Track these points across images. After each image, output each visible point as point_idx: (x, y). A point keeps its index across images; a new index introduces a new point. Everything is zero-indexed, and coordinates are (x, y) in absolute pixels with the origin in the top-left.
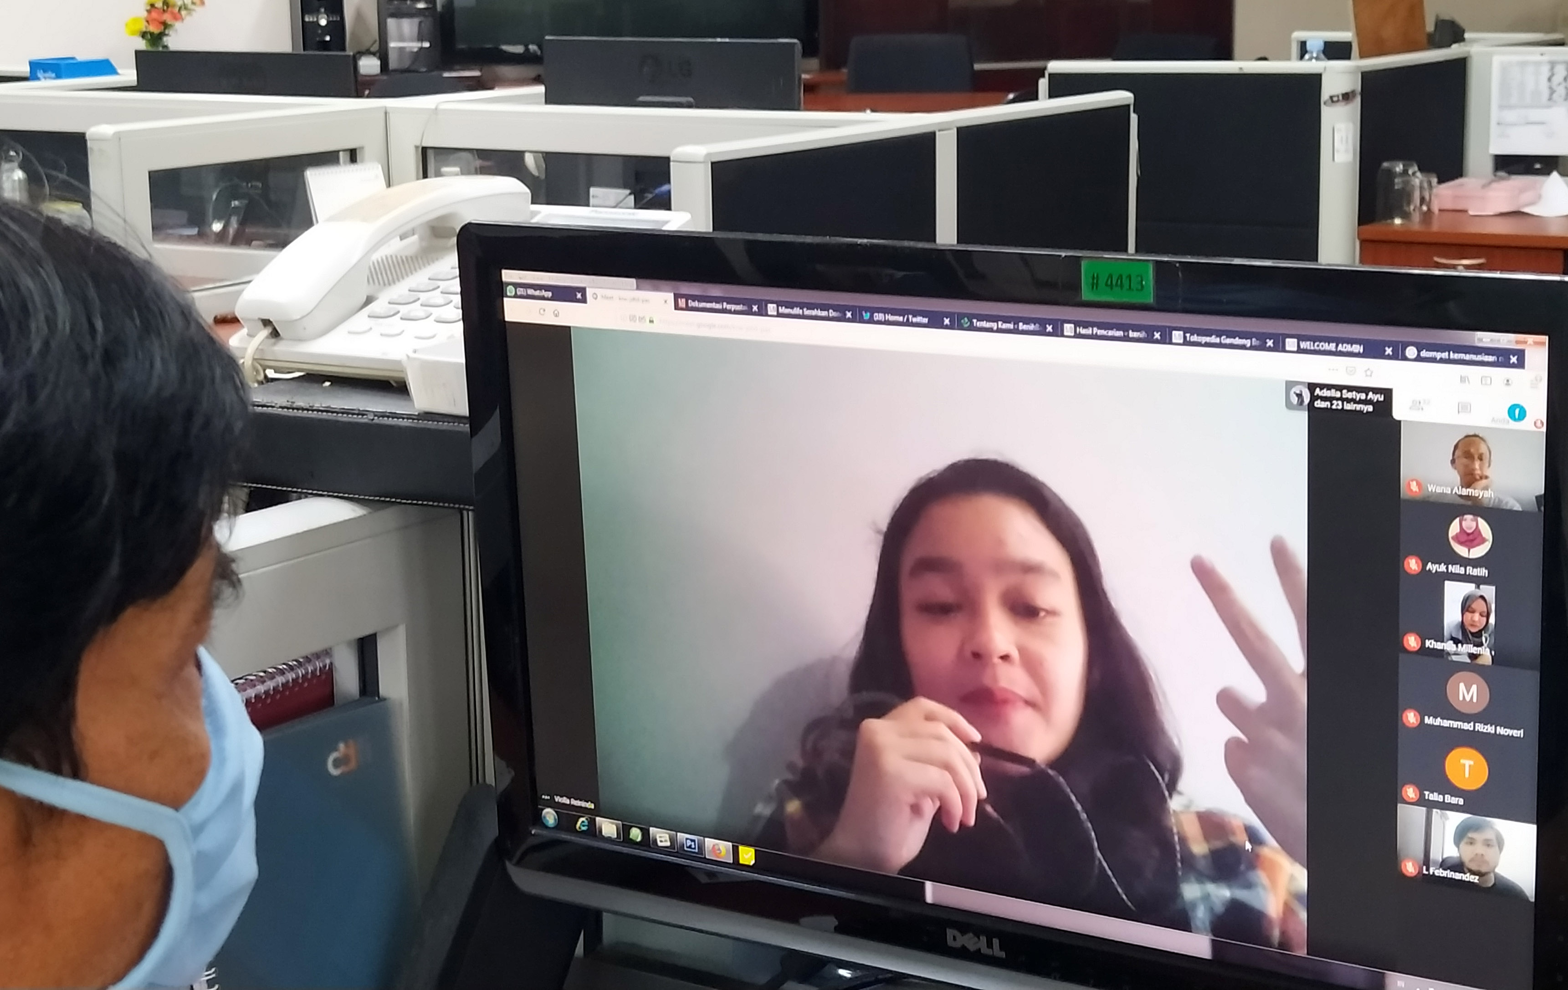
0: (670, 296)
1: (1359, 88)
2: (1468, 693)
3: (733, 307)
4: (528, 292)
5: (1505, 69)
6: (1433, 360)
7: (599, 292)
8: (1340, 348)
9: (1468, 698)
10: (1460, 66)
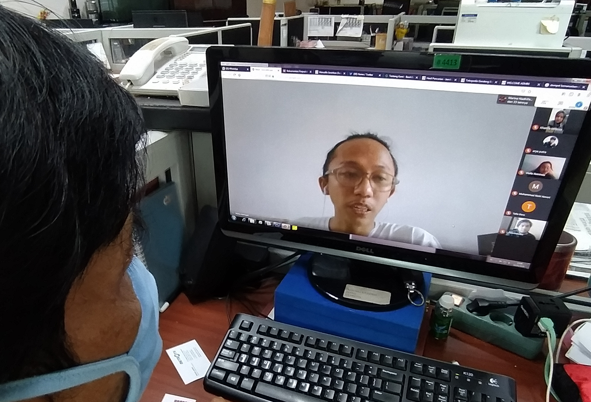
0: (280, 69)
1: (287, 23)
2: (536, 187)
3: (302, 72)
4: (229, 69)
5: (311, 19)
6: (554, 87)
7: (255, 68)
8: (521, 84)
10: (302, 19)
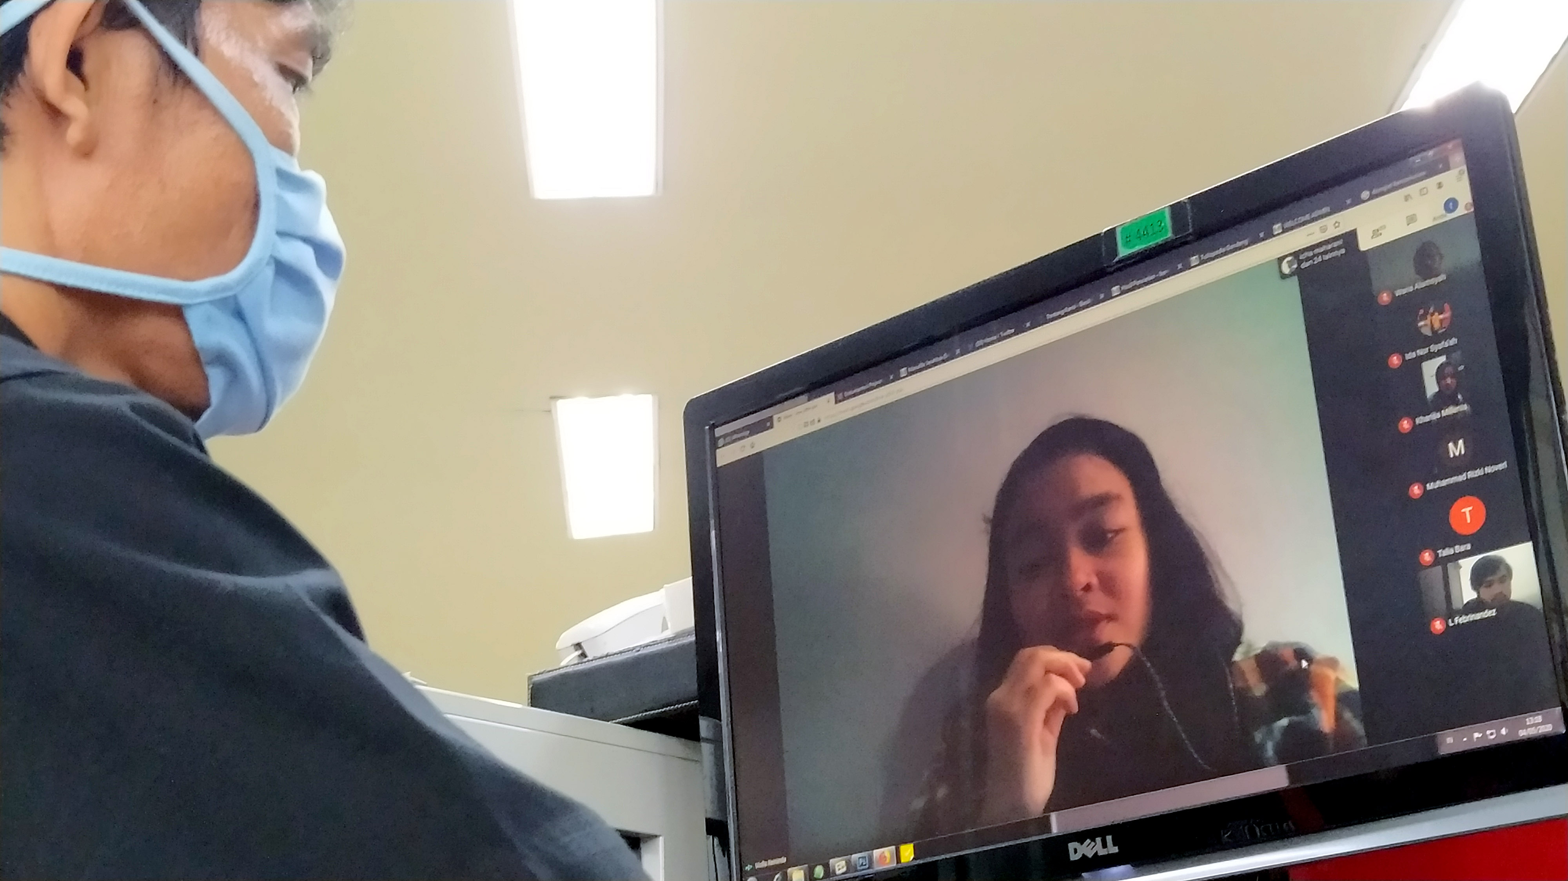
0: (832, 395)
2: (1457, 448)
3: (876, 384)
4: (733, 437)
6: (1382, 193)
7: (782, 415)
8: (1313, 215)
9: (1457, 454)
